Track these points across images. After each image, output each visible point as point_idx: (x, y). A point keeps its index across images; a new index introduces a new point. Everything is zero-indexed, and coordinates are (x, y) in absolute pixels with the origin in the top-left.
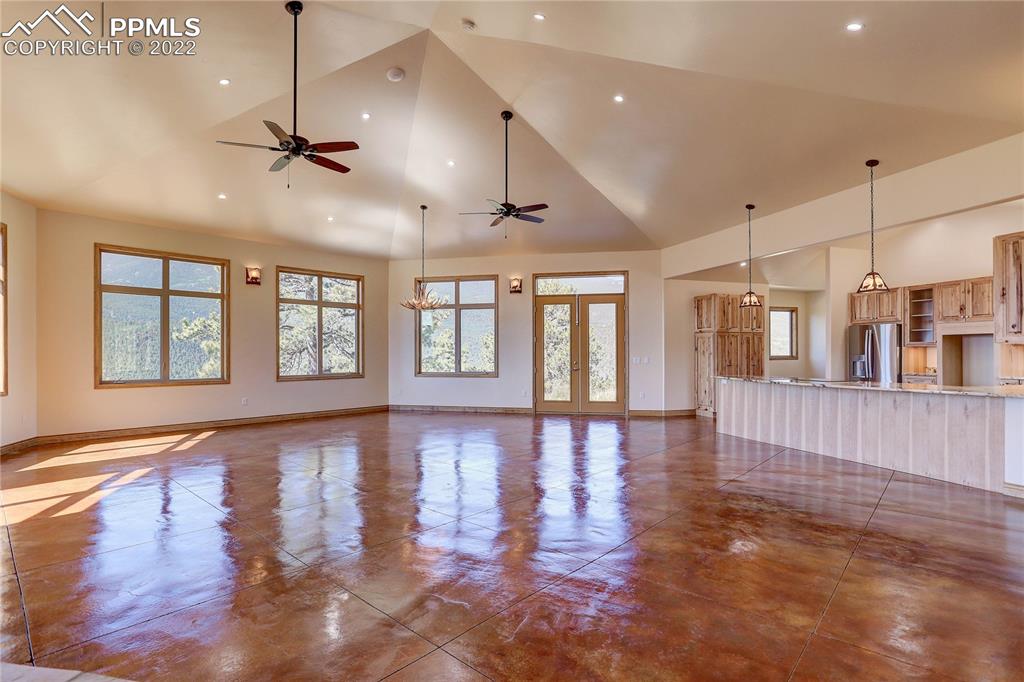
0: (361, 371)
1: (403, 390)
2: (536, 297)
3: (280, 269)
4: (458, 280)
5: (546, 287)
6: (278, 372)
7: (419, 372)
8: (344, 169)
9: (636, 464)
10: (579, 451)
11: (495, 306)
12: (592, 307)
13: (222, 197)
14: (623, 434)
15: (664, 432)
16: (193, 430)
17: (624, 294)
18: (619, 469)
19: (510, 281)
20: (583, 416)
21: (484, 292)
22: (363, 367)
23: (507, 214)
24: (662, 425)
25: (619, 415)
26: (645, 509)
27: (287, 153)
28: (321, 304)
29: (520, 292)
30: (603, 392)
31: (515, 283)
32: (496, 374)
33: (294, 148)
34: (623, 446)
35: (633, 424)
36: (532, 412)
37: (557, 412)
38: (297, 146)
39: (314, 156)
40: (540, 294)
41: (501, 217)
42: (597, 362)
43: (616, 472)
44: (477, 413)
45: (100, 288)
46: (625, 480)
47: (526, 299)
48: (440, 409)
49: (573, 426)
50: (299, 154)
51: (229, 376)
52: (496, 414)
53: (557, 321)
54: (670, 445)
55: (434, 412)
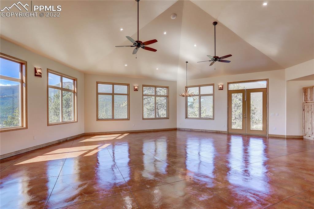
0: (168, 117)
1: (181, 123)
2: (229, 91)
3: (144, 86)
4: (199, 86)
5: (232, 87)
6: (143, 117)
7: (187, 117)
8: (155, 50)
9: (272, 160)
10: (246, 151)
11: (213, 95)
12: (251, 93)
13: (126, 65)
14: (266, 145)
15: (286, 145)
16: (122, 133)
17: (266, 88)
18: (264, 162)
19: (219, 86)
20: (247, 135)
21: (208, 90)
22: (169, 116)
23: (216, 60)
24: (285, 142)
25: (264, 136)
26: (279, 188)
27: (136, 47)
28: (156, 96)
29: (222, 89)
30: (257, 126)
31: (221, 86)
32: (213, 119)
33: (138, 45)
34: (266, 151)
35: (270, 141)
36: (227, 133)
37: (237, 133)
38: (139, 44)
39: (145, 47)
40: (230, 90)
41: (213, 62)
42: (254, 114)
43: (262, 164)
44: (206, 132)
45: (98, 94)
46: (267, 168)
47: (225, 92)
48: (194, 130)
49: (243, 139)
50: (139, 47)
51: (129, 118)
52: (213, 133)
53: (237, 99)
54: (290, 152)
55: (191, 131)
